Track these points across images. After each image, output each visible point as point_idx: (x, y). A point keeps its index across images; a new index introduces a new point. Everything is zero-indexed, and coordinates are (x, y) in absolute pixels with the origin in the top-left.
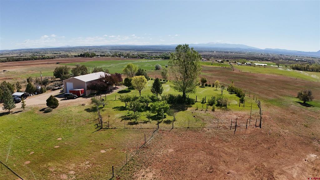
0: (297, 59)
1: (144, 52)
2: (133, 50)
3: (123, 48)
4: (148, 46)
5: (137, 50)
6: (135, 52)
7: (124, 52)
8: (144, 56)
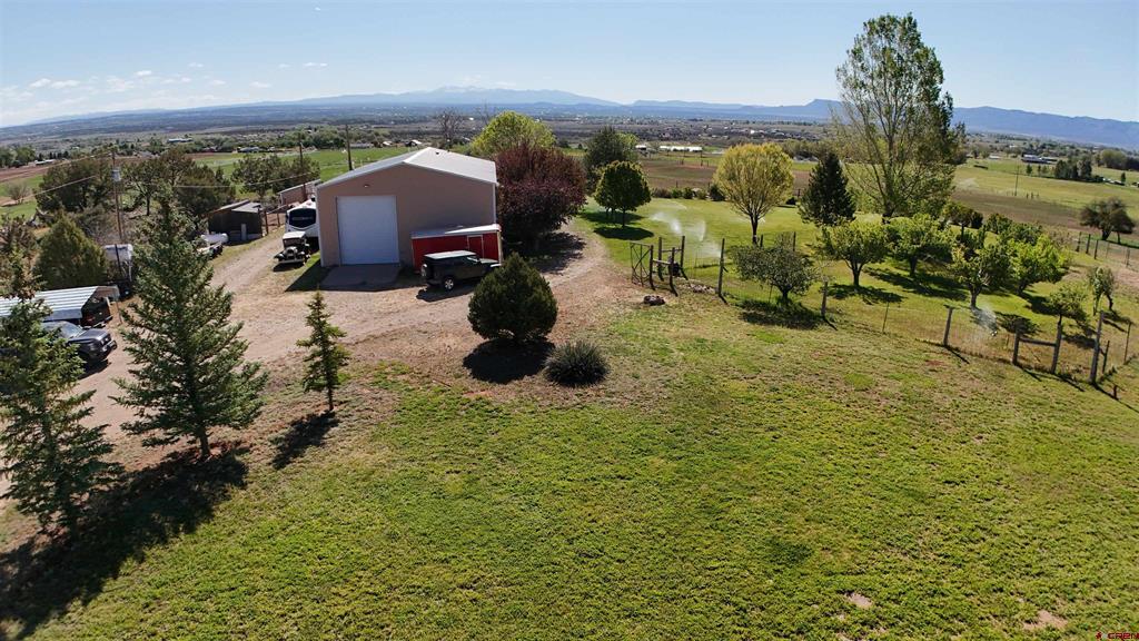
0: (752, 132)
1: (208, 131)
2: (162, 128)
5: (178, 128)
6: (174, 134)
7: (131, 139)
8: (225, 144)
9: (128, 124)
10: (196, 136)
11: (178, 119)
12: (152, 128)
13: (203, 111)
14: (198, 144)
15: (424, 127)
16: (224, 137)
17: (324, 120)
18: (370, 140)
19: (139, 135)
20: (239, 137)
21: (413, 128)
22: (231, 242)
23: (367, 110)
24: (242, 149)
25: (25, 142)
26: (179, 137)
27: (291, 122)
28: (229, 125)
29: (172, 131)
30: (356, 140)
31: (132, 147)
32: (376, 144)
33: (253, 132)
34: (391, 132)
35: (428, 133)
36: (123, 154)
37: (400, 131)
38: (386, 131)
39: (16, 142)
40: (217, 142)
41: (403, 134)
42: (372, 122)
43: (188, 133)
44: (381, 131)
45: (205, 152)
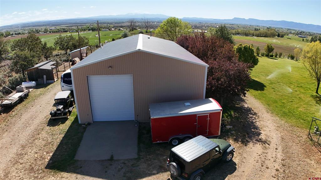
0: (218, 26)
1: (62, 26)
2: (49, 25)
3: (37, 24)
4: (63, 20)
5: (53, 25)
6: (52, 27)
7: (39, 28)
8: (66, 30)
9: (39, 24)
10: (58, 28)
11: (54, 23)
12: (46, 25)
13: (60, 21)
14: (58, 30)
15: (123, 25)
16: (66, 28)
17: (95, 23)
18: (108, 28)
19: (42, 27)
20: (70, 28)
21: (120, 25)
22: (37, 87)
23: (106, 20)
24: (70, 31)
25: (10, 30)
26: (53, 28)
27: (86, 23)
28: (68, 24)
29: (52, 26)
30: (104, 28)
31: (39, 31)
32: (109, 30)
33: (74, 26)
34: (114, 26)
35: (124, 26)
36: (36, 33)
37: (116, 26)
38: (112, 26)
39: (7, 30)
40: (64, 29)
41: (117, 27)
42: (108, 23)
43: (56, 27)
44: (111, 26)
45: (59, 32)
